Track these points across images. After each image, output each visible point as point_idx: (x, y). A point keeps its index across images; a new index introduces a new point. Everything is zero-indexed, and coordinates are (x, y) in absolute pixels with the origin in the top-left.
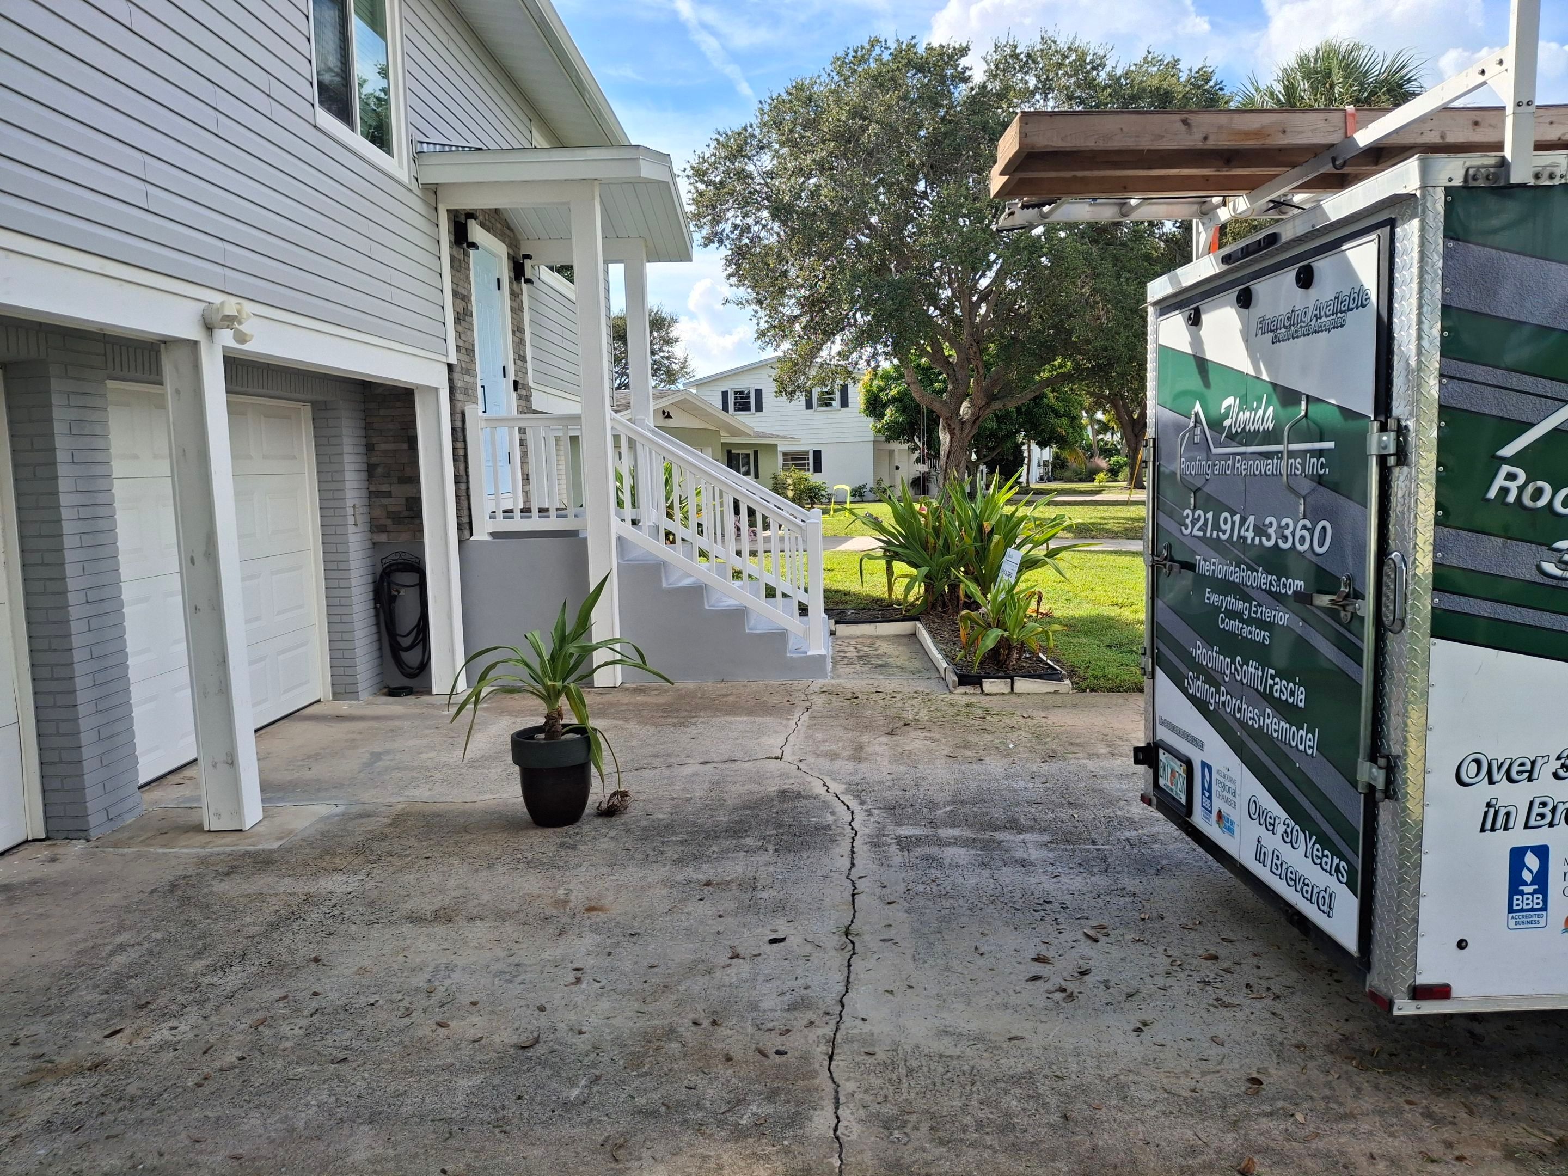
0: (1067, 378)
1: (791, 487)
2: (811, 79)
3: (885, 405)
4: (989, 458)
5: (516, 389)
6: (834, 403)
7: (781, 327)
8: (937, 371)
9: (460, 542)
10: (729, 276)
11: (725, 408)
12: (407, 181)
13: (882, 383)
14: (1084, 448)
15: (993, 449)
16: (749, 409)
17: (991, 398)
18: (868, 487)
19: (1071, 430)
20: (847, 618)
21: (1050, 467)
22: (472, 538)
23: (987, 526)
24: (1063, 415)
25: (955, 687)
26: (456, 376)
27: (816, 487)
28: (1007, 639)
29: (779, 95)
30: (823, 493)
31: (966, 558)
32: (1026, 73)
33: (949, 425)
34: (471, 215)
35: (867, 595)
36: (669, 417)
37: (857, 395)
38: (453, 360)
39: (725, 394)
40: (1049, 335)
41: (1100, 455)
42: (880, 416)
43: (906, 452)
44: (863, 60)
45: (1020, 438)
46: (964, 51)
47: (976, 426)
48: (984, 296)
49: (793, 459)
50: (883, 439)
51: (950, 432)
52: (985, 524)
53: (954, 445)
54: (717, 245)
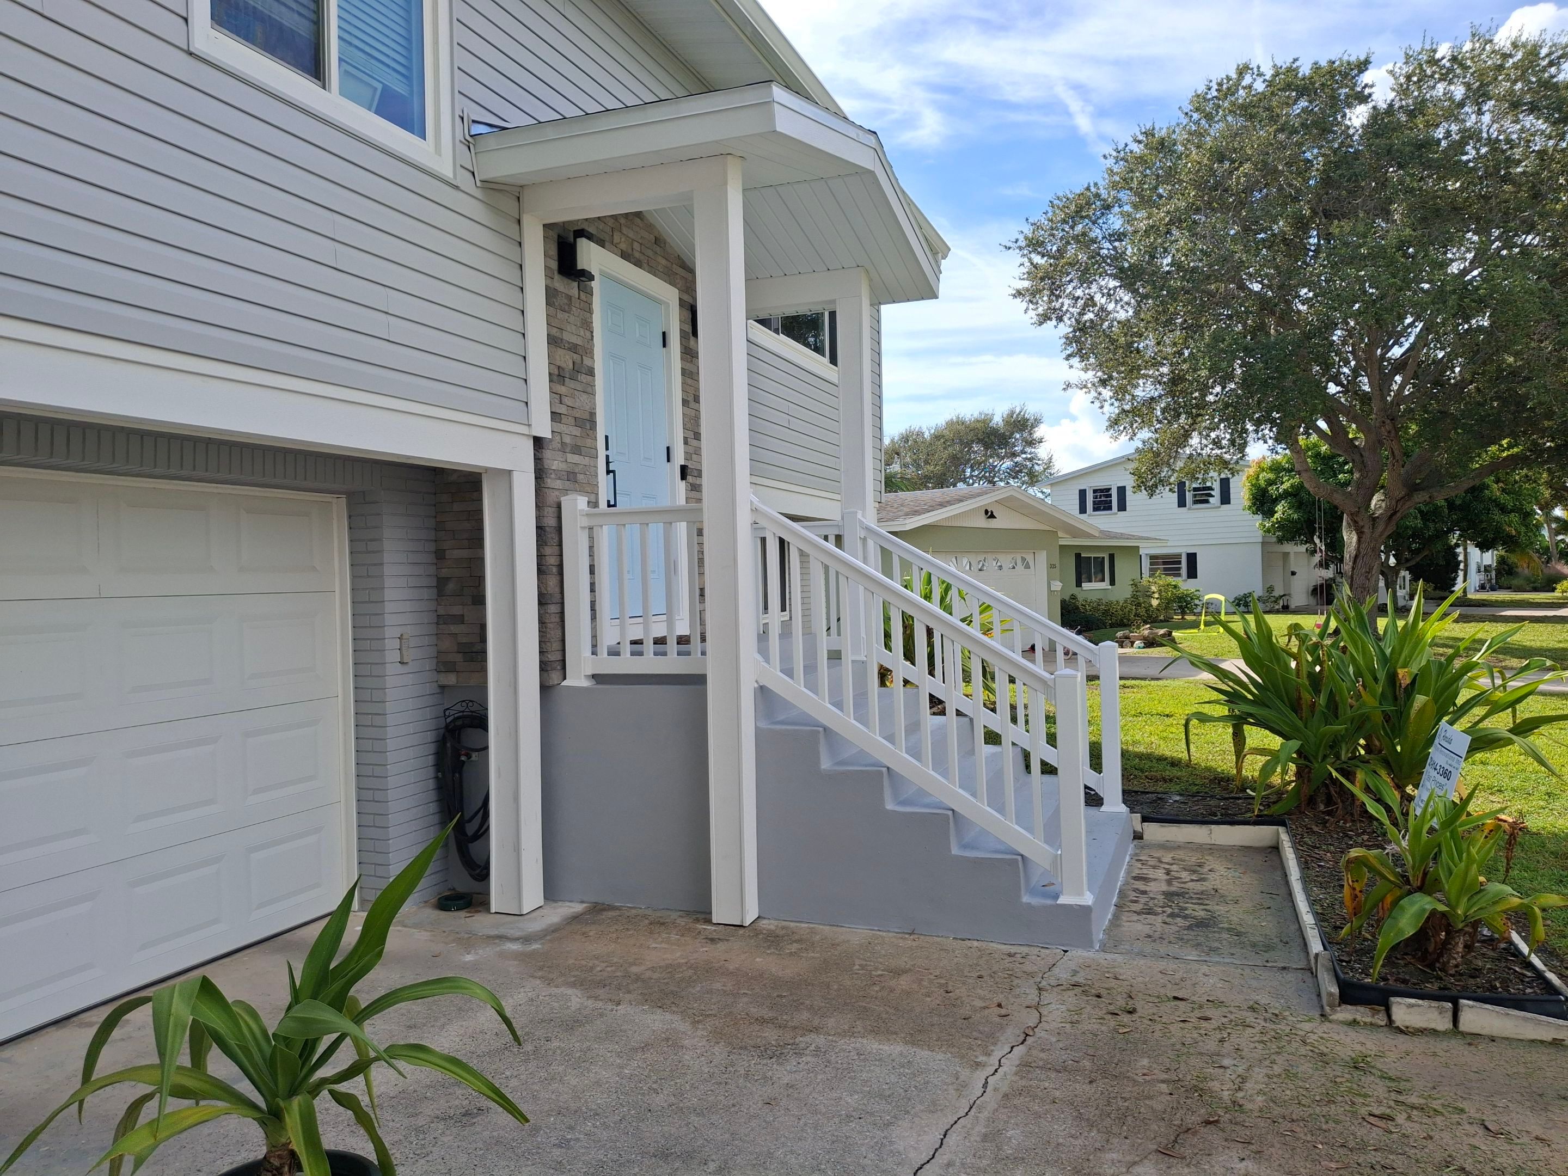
0: (1514, 461)
1: (1156, 595)
2: (1168, 128)
3: (1275, 501)
4: (1412, 563)
5: (683, 477)
6: (1211, 499)
7: (1135, 412)
8: (1341, 459)
9: (545, 689)
10: (1068, 357)
11: (1083, 510)
12: (451, 175)
13: (1271, 476)
14: (1538, 551)
15: (1418, 551)
16: (1110, 508)
17: (1413, 488)
18: (1256, 596)
19: (1523, 529)
20: (1167, 810)
21: (1494, 573)
22: (564, 683)
23: (1404, 675)
24: (1512, 511)
25: (1332, 1006)
26: (547, 454)
27: (1187, 595)
28: (1443, 914)
29: (1126, 145)
30: (1197, 602)
31: (1368, 725)
32: (1450, 83)
33: (1356, 522)
34: (580, 233)
35: (1208, 769)
36: (992, 516)
37: (1241, 490)
38: (544, 431)
39: (1082, 493)
40: (1493, 407)
41: (1560, 559)
42: (1270, 513)
43: (1306, 555)
44: (1231, 92)
45: (1454, 539)
46: (1363, 66)
47: (1393, 523)
48: (1400, 366)
49: (1164, 563)
50: (1275, 540)
51: (1356, 530)
52: (1401, 672)
53: (1363, 546)
54: (1054, 322)
